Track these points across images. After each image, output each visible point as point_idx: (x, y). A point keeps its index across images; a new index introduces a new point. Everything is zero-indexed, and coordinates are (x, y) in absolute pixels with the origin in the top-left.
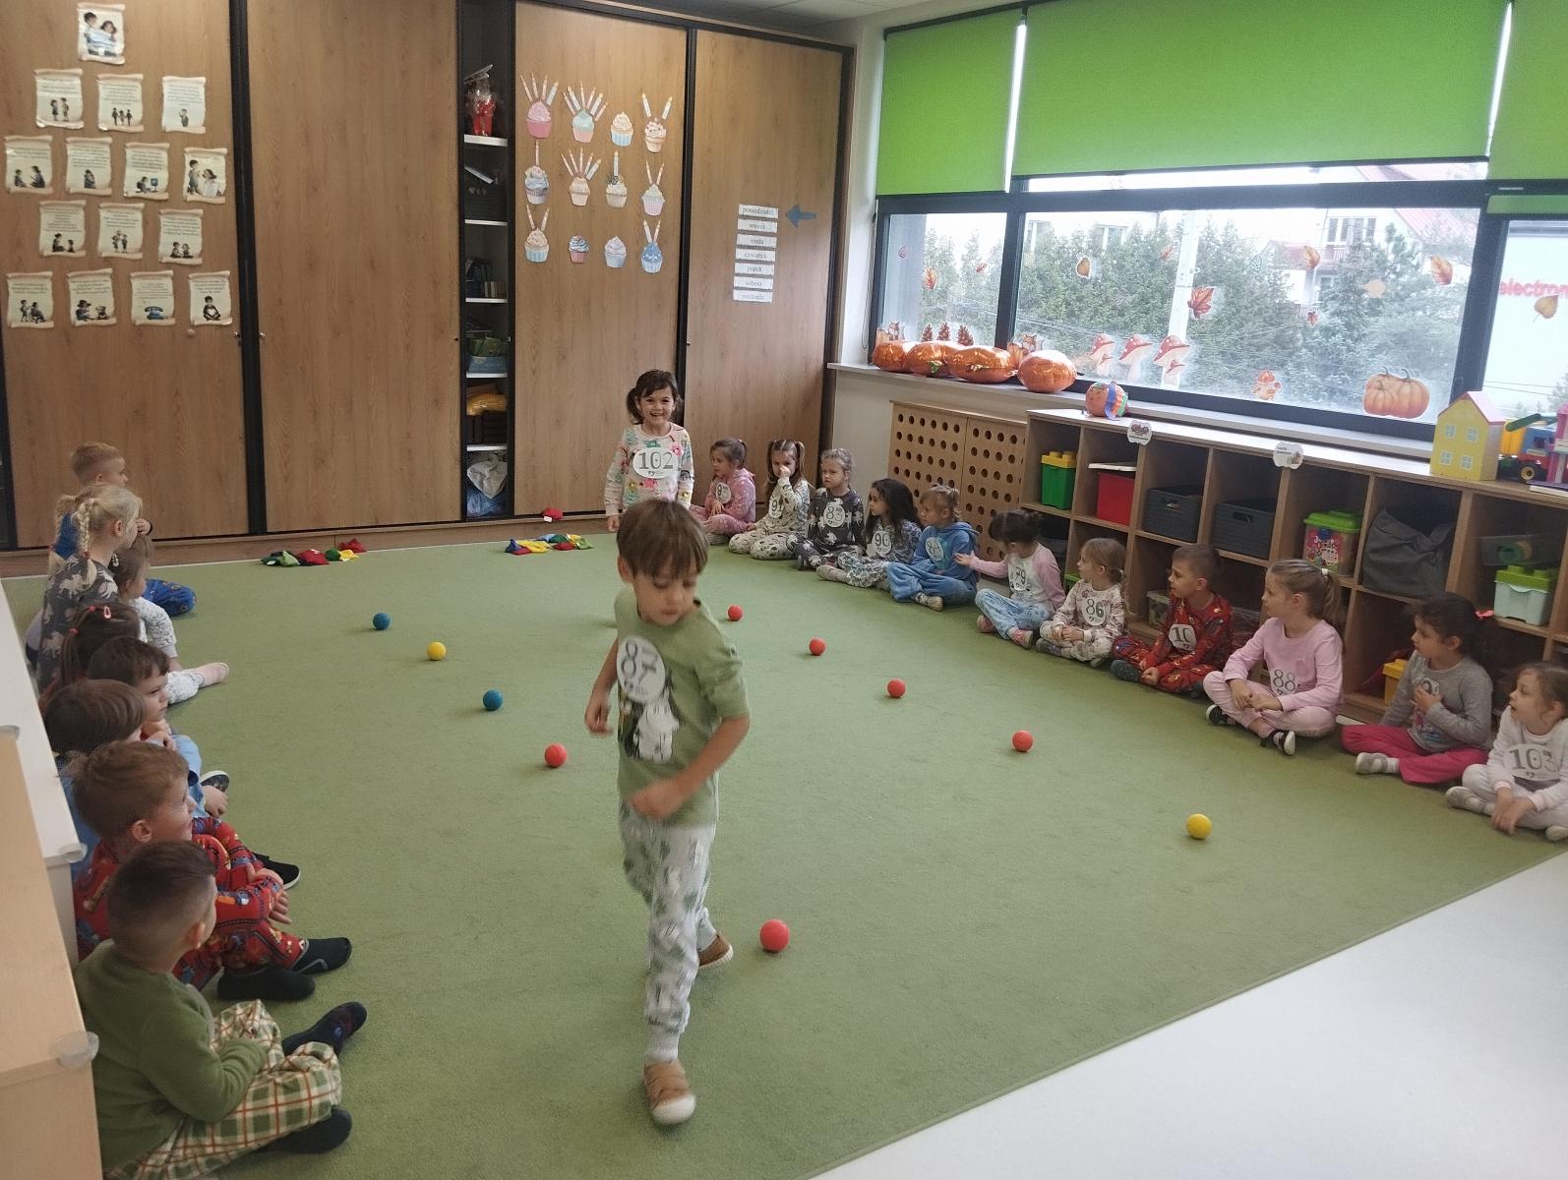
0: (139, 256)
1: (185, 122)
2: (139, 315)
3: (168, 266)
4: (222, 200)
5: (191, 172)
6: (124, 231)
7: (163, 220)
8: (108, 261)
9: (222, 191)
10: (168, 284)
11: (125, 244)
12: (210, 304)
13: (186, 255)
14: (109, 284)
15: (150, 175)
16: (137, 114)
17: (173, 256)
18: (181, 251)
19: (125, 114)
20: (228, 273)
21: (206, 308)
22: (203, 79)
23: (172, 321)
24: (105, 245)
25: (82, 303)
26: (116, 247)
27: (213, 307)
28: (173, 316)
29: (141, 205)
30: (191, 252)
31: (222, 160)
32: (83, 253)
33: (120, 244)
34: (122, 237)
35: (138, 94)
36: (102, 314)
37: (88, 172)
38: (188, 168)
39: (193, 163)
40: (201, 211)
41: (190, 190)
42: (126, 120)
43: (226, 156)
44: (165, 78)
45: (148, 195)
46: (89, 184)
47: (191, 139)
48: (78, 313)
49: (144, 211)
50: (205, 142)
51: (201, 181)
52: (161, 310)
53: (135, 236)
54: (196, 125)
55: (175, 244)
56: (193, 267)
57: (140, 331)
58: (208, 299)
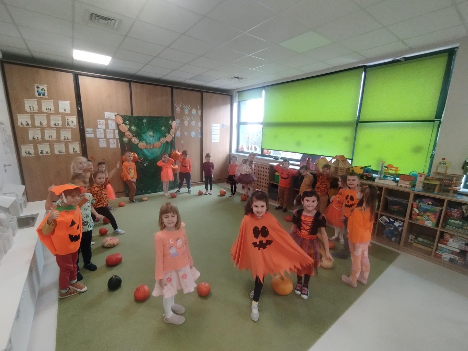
0: (56, 140)
1: (65, 111)
2: (57, 152)
3: (63, 141)
4: (76, 127)
5: (67, 121)
6: (51, 135)
7: (61, 132)
8: (48, 141)
9: (75, 125)
10: (64, 146)
11: (52, 137)
12: (74, 149)
13: (68, 139)
14: (48, 146)
15: (57, 122)
16: (53, 109)
17: (64, 139)
18: (66, 138)
19: (49, 109)
20: (78, 142)
21: (73, 150)
22: (69, 101)
24: (47, 138)
25: (42, 150)
26: (50, 138)
27: (75, 150)
28: (65, 152)
29: (55, 129)
30: (69, 138)
31: (75, 119)
32: (41, 140)
33: (51, 137)
34: (51, 136)
35: (52, 104)
36: (47, 153)
37: (41, 122)
38: (67, 120)
39: (68, 119)
40: (70, 130)
41: (67, 125)
42: (50, 110)
43: (76, 118)
44: (59, 101)
45: (57, 126)
46: (41, 124)
47: (67, 114)
48: (41, 153)
49: (56, 130)
50: (71, 115)
51: (70, 123)
52: (62, 151)
53: (54, 136)
54: (68, 111)
55: (65, 137)
56: (69, 142)
57: (57, 156)
58: (74, 148)
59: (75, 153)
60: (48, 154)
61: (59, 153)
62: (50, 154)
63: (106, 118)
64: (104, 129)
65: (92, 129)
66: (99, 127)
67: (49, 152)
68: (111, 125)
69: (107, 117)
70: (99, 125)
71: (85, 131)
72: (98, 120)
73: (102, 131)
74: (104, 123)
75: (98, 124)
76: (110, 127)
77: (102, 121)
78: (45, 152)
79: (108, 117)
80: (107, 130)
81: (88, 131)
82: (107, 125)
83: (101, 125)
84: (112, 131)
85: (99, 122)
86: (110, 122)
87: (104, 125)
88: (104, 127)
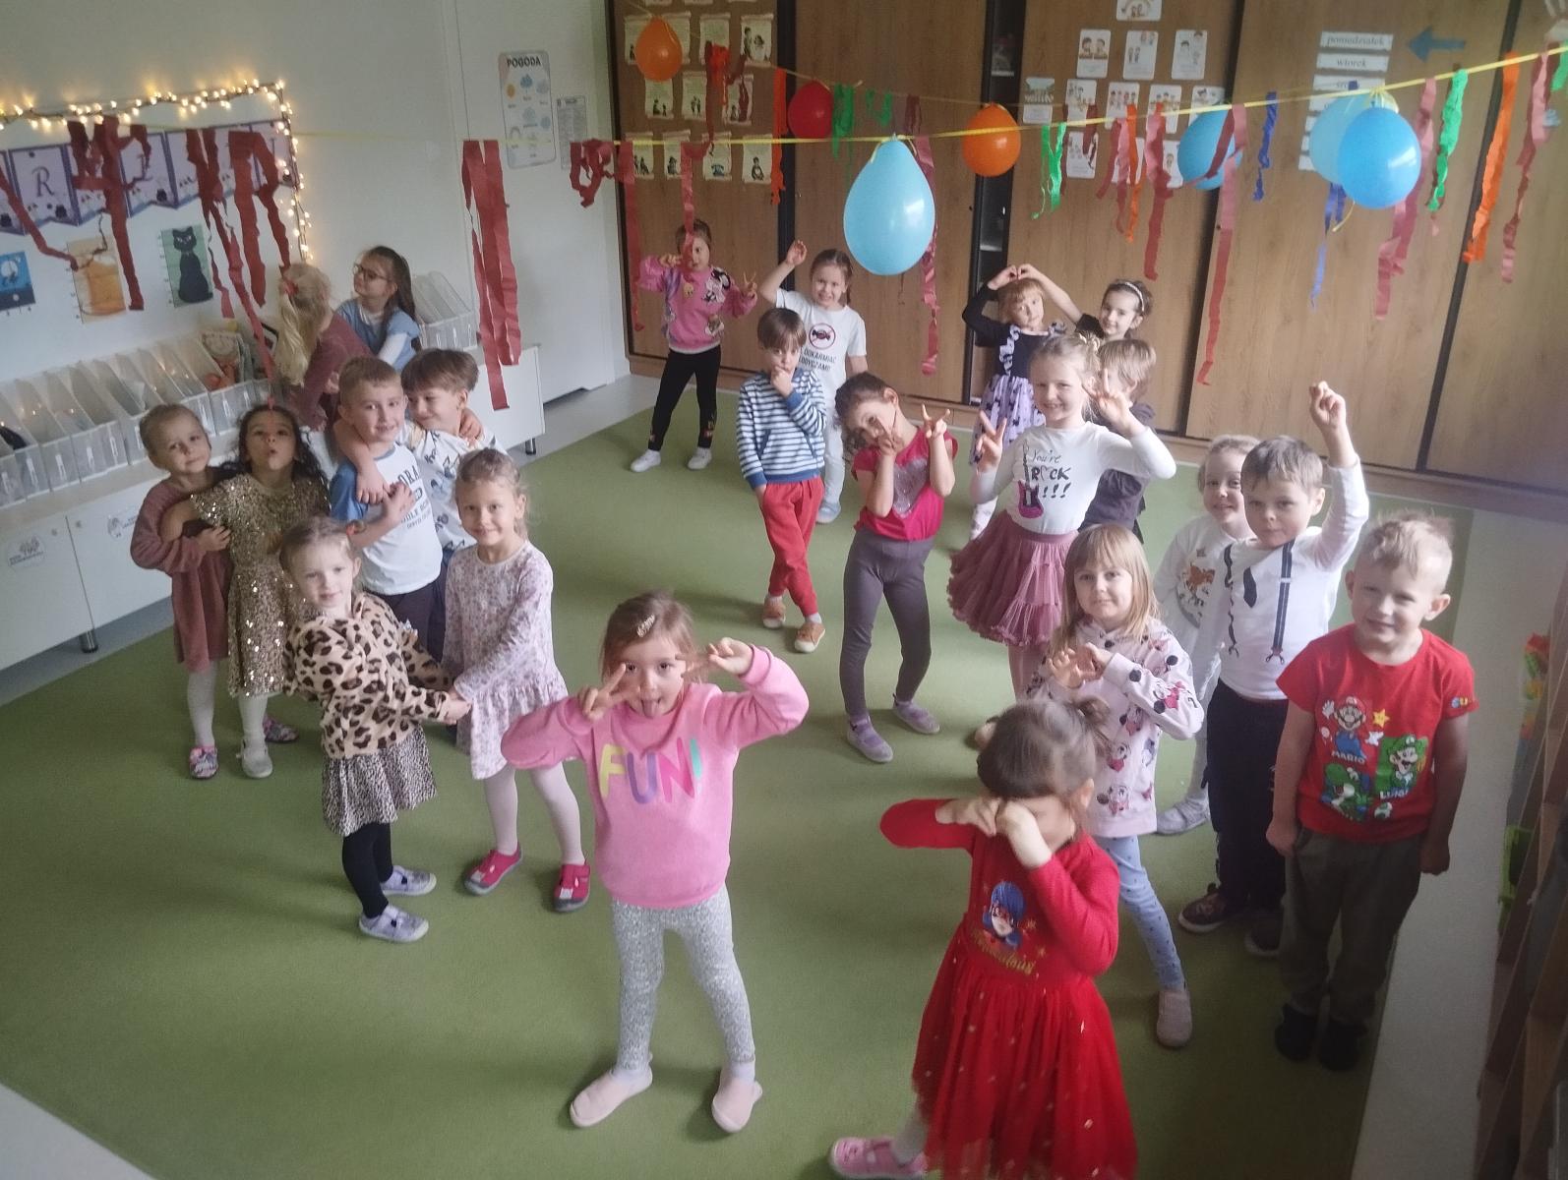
6: (699, 97)
11: (699, 108)
12: (756, 164)
21: (754, 167)
25: (672, 159)
26: (693, 111)
27: (759, 167)
33: (696, 108)
48: (669, 168)
58: (756, 159)
63: (1120, 16)
64: (1098, 80)
65: (1051, 81)
66: (1083, 67)
68: (1136, 59)
69: (1124, 10)
70: (1082, 57)
71: (1023, 89)
72: (1084, 34)
73: (1089, 91)
74: (1106, 50)
75: (1081, 51)
76: (1128, 71)
77: (1098, 38)
78: (678, 169)
79: (1129, 12)
80: (1113, 86)
81: (1032, 93)
82: (1116, 58)
83: (1090, 57)
84: (1136, 88)
85: (1087, 40)
86: (1133, 38)
87: (1104, 57)
88: (1101, 69)
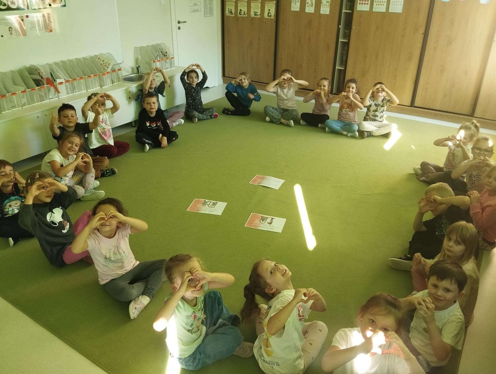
2: (252, 14)
10: (260, 5)
14: (246, 4)
20: (275, 2)
21: (268, 13)
23: (259, 16)
25: (240, 10)
27: (270, 13)
28: (260, 15)
36: (244, 14)
48: (240, 13)
52: (257, 13)
57: (253, 18)
58: (269, 10)
59: (269, 18)
60: (244, 16)
61: (255, 15)
62: (246, 15)
67: (246, 13)
78: (242, 13)
